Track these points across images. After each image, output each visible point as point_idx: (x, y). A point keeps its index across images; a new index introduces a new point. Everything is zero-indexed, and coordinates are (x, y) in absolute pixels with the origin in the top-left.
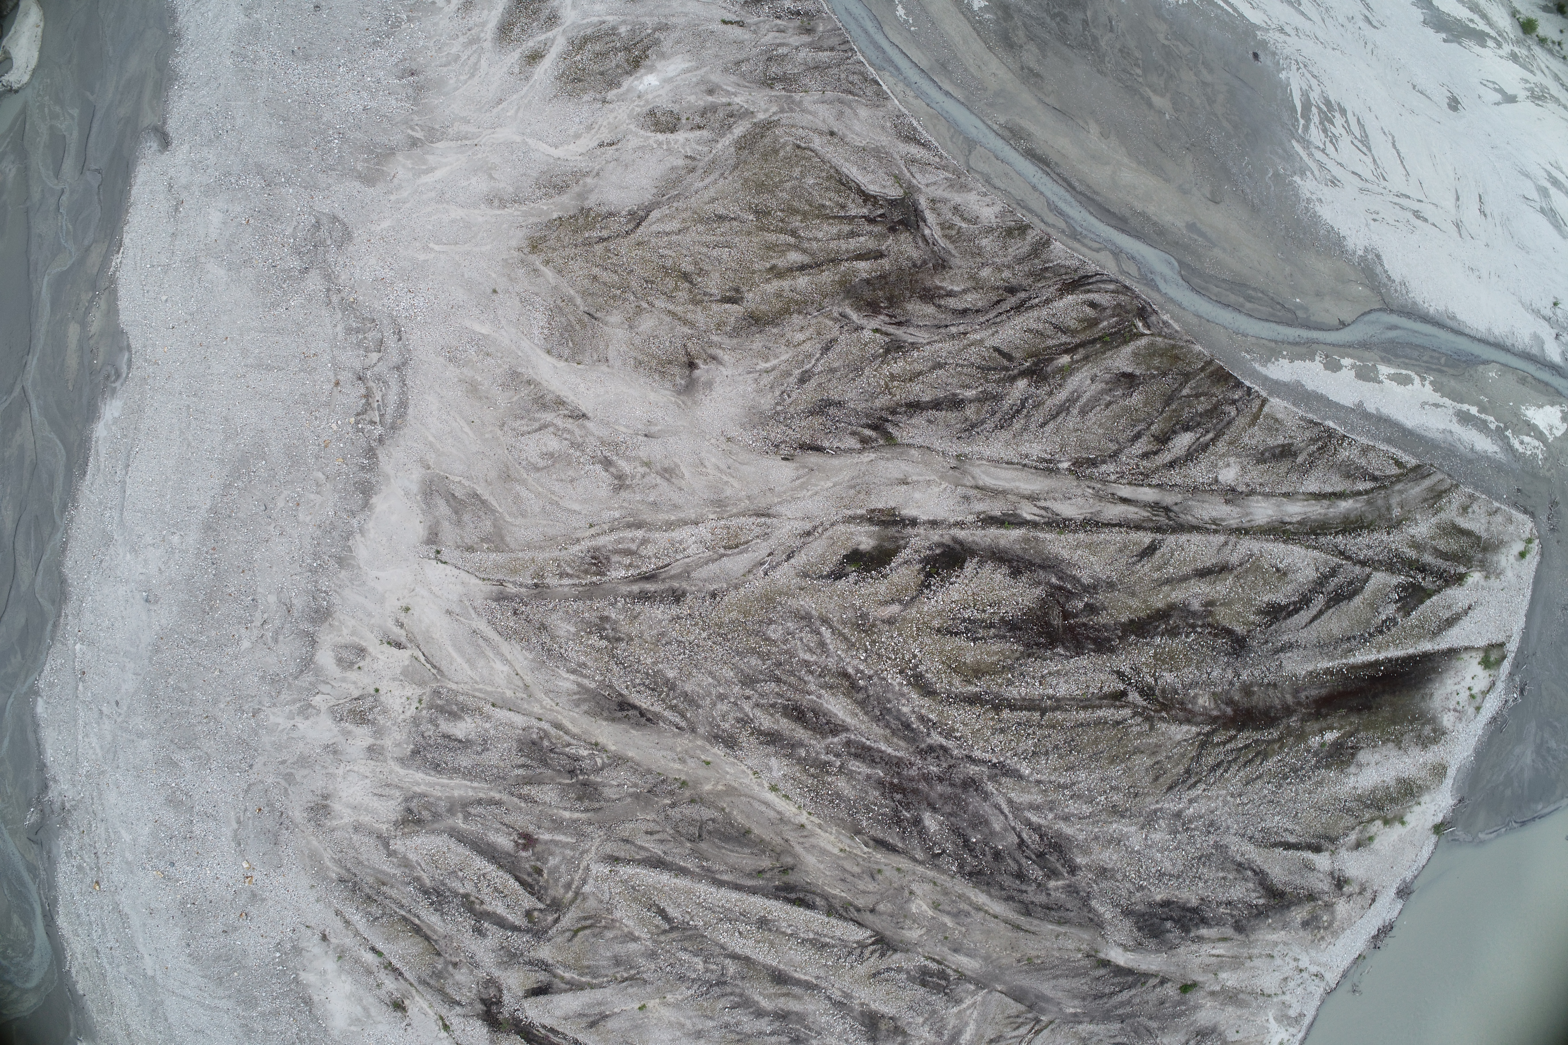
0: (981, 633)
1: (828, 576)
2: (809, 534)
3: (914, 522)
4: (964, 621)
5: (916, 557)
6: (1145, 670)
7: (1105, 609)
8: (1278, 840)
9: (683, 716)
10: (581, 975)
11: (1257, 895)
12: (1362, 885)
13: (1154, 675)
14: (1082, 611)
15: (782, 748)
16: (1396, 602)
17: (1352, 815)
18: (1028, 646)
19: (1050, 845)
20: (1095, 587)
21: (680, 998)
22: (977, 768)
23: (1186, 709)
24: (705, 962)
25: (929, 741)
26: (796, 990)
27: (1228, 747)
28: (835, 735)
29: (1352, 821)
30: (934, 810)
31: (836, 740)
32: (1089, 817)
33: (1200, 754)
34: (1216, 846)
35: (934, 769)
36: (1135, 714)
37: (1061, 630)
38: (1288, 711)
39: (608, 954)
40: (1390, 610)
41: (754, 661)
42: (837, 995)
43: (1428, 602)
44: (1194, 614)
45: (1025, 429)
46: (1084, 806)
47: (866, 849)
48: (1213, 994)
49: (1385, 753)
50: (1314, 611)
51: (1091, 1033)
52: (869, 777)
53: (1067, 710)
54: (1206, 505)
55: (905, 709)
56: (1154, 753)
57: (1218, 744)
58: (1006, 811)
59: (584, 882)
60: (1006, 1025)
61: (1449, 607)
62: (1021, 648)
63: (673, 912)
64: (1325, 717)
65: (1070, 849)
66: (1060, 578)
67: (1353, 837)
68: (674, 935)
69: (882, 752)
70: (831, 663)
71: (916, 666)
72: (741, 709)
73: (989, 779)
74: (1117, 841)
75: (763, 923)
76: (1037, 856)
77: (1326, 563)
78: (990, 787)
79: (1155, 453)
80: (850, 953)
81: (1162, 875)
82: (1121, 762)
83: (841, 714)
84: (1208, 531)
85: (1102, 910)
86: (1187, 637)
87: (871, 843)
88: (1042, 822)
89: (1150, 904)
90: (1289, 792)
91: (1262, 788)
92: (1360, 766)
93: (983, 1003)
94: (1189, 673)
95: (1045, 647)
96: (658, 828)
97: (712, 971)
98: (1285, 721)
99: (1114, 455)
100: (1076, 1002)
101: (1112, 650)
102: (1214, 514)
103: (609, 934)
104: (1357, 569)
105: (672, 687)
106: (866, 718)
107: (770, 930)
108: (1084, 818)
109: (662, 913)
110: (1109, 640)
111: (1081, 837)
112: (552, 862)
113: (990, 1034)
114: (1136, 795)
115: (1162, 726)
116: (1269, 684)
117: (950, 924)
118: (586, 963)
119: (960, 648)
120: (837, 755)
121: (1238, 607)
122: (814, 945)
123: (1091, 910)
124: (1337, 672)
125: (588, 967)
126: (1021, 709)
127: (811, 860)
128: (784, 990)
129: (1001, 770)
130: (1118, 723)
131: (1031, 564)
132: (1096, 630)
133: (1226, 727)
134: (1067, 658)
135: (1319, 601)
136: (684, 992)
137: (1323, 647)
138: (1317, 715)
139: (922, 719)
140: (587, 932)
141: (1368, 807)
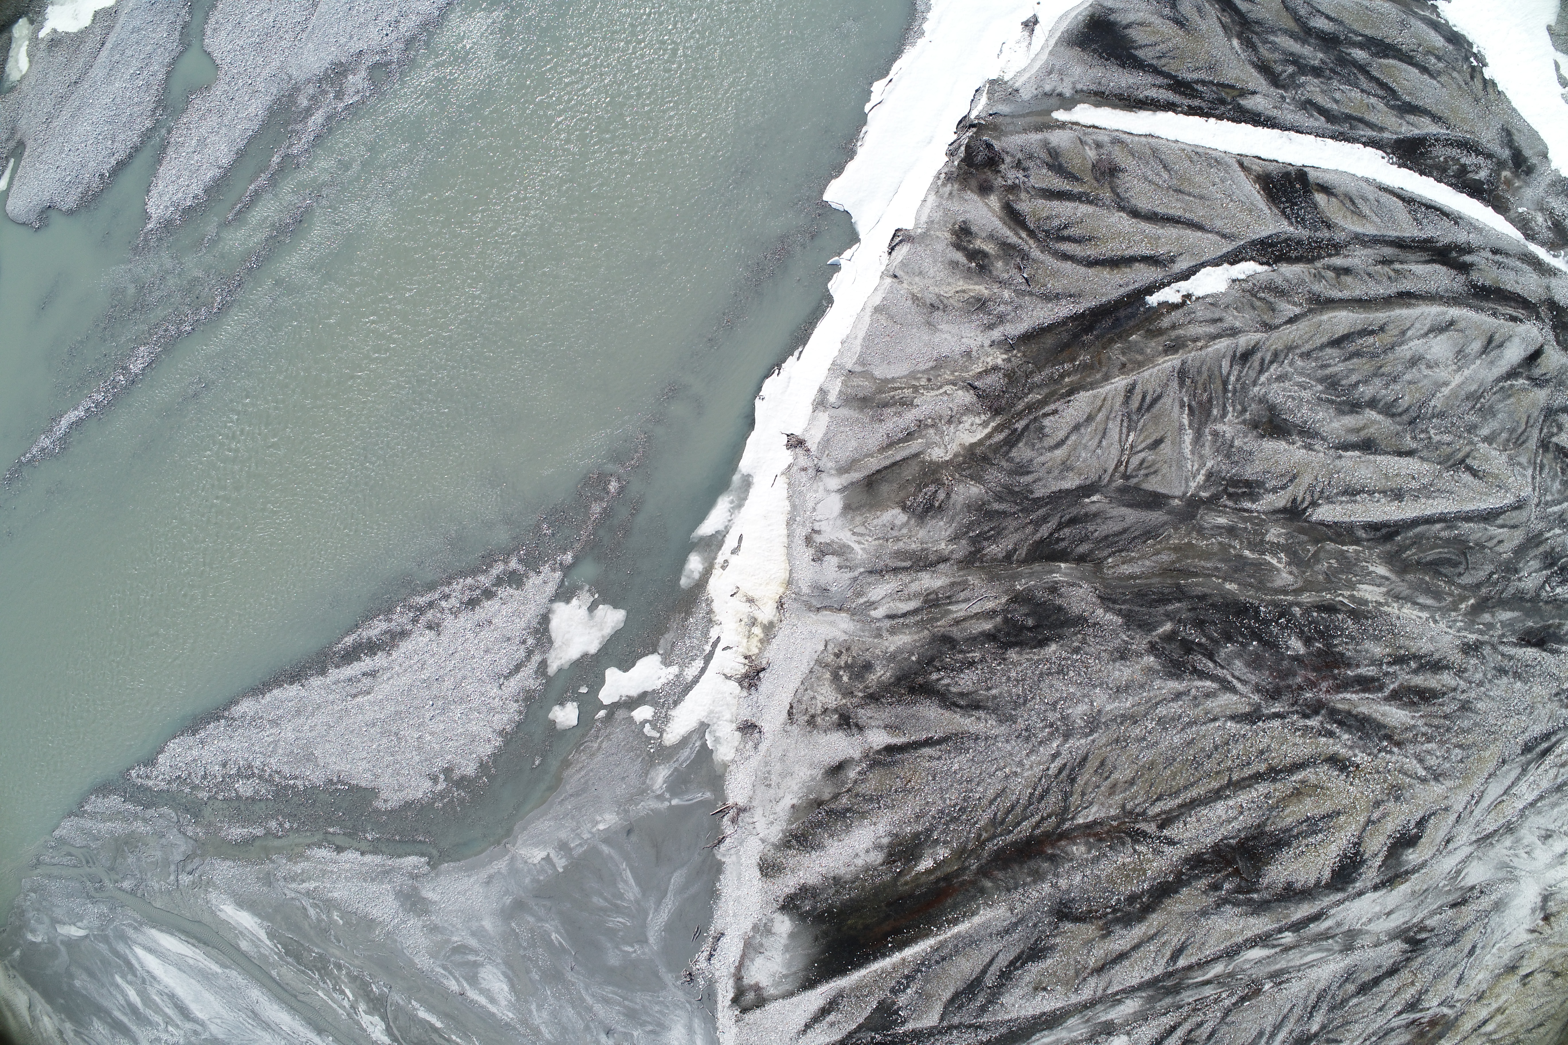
0: (1304, 827)
1: (1430, 816)
2: (1448, 842)
3: (1376, 888)
4: (1320, 831)
5: (1369, 863)
6: (1150, 856)
7: (1204, 892)
8: (944, 746)
9: (1503, 655)
10: (1512, 386)
11: (942, 682)
12: (815, 726)
13: (1139, 856)
14: (1224, 881)
15: (1428, 662)
16: (899, 1008)
17: (864, 796)
18: (1263, 833)
19: (1184, 664)
20: (1218, 906)
21: (1438, 395)
22: (1273, 710)
23: (1095, 835)
24: (1430, 438)
25: (1320, 718)
26: (1353, 438)
27: (1037, 818)
28: (1393, 690)
29: (862, 789)
30: (1296, 658)
31: (1392, 687)
32: (1157, 704)
33: (1065, 801)
34: (1013, 719)
35: (1309, 695)
36: (1144, 813)
37: (1238, 859)
38: (984, 872)
39: (1500, 416)
40: (902, 1000)
41: (1466, 724)
42: (1318, 445)
43: (861, 1020)
44: (1117, 921)
45: (1306, 999)
46: (1164, 713)
47: (1340, 598)
48: (945, 560)
49: (852, 868)
50: (992, 969)
51: (1063, 479)
52: (1358, 666)
53: (1210, 792)
54: (1131, 1011)
55: (1346, 736)
56: (1114, 785)
57: (1049, 816)
58: (1235, 682)
59: (1533, 478)
60: (1154, 463)
61: (832, 1025)
62: (1267, 829)
63: (1467, 477)
64: (938, 880)
65: (1164, 667)
66: (1251, 899)
67: (852, 774)
68: (1460, 455)
69: (1354, 692)
70: (1411, 749)
71: (1347, 776)
72: (1465, 680)
73: (1259, 705)
74: (1120, 691)
75: (1398, 495)
76: (1192, 649)
77: (994, 1013)
78: (1256, 698)
79: (1191, 1031)
80: (1322, 492)
81: (1060, 671)
82: (1144, 766)
83: (1394, 710)
84: (1123, 991)
85: (1109, 616)
86: (1119, 899)
87: (1339, 607)
88: (1199, 683)
89: (1061, 637)
90: (953, 797)
91: (985, 790)
92: (878, 847)
93: (1187, 480)
94: (1105, 868)
95: (1247, 839)
96: (1497, 549)
97: (1422, 431)
98: (984, 861)
99: (1227, 1012)
100: (1093, 508)
101: (1187, 861)
102: (1121, 1008)
103: (1504, 435)
104: (956, 1020)
105: (1517, 676)
106: (1374, 715)
107: (1392, 490)
108: (1161, 701)
109: (1474, 473)
110: (1192, 868)
111: (1157, 683)
112: (1557, 485)
113: (1166, 448)
114: (1117, 741)
115: (1113, 812)
116: (1016, 888)
117: (1247, 553)
118: (1512, 400)
119: (1319, 807)
120: (1387, 674)
121: (1076, 944)
122: (1354, 490)
123: (1119, 613)
124: (942, 925)
125: (1510, 396)
126: (1251, 777)
127: (1381, 570)
128: (1363, 434)
129: (1252, 717)
130: (1158, 799)
131: (1278, 900)
132: (1207, 871)
133: (1047, 835)
134: (1226, 838)
135: (990, 980)
136: (1437, 402)
137: (971, 942)
138: (947, 878)
139: (1331, 734)
140: (1520, 431)
141: (848, 810)
